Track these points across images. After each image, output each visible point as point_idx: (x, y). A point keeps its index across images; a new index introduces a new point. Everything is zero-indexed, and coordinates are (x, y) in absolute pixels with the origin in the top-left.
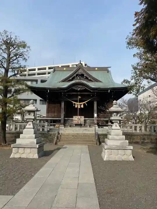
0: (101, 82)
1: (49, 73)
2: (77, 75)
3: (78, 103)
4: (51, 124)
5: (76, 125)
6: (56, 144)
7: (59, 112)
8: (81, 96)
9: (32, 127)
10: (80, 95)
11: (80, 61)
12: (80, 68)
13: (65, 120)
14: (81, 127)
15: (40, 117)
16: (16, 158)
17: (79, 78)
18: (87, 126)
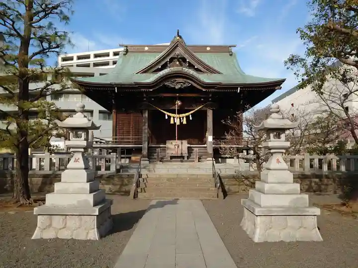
0: (219, 73)
1: (115, 63)
2: (172, 60)
3: (176, 115)
4: (122, 156)
5: (172, 157)
6: (134, 198)
7: (138, 132)
8: (182, 101)
9: (83, 166)
10: (180, 99)
11: (178, 30)
12: (177, 46)
13: (149, 148)
14: (182, 161)
15: (101, 143)
16: (47, 239)
17: (178, 63)
18: (193, 160)
